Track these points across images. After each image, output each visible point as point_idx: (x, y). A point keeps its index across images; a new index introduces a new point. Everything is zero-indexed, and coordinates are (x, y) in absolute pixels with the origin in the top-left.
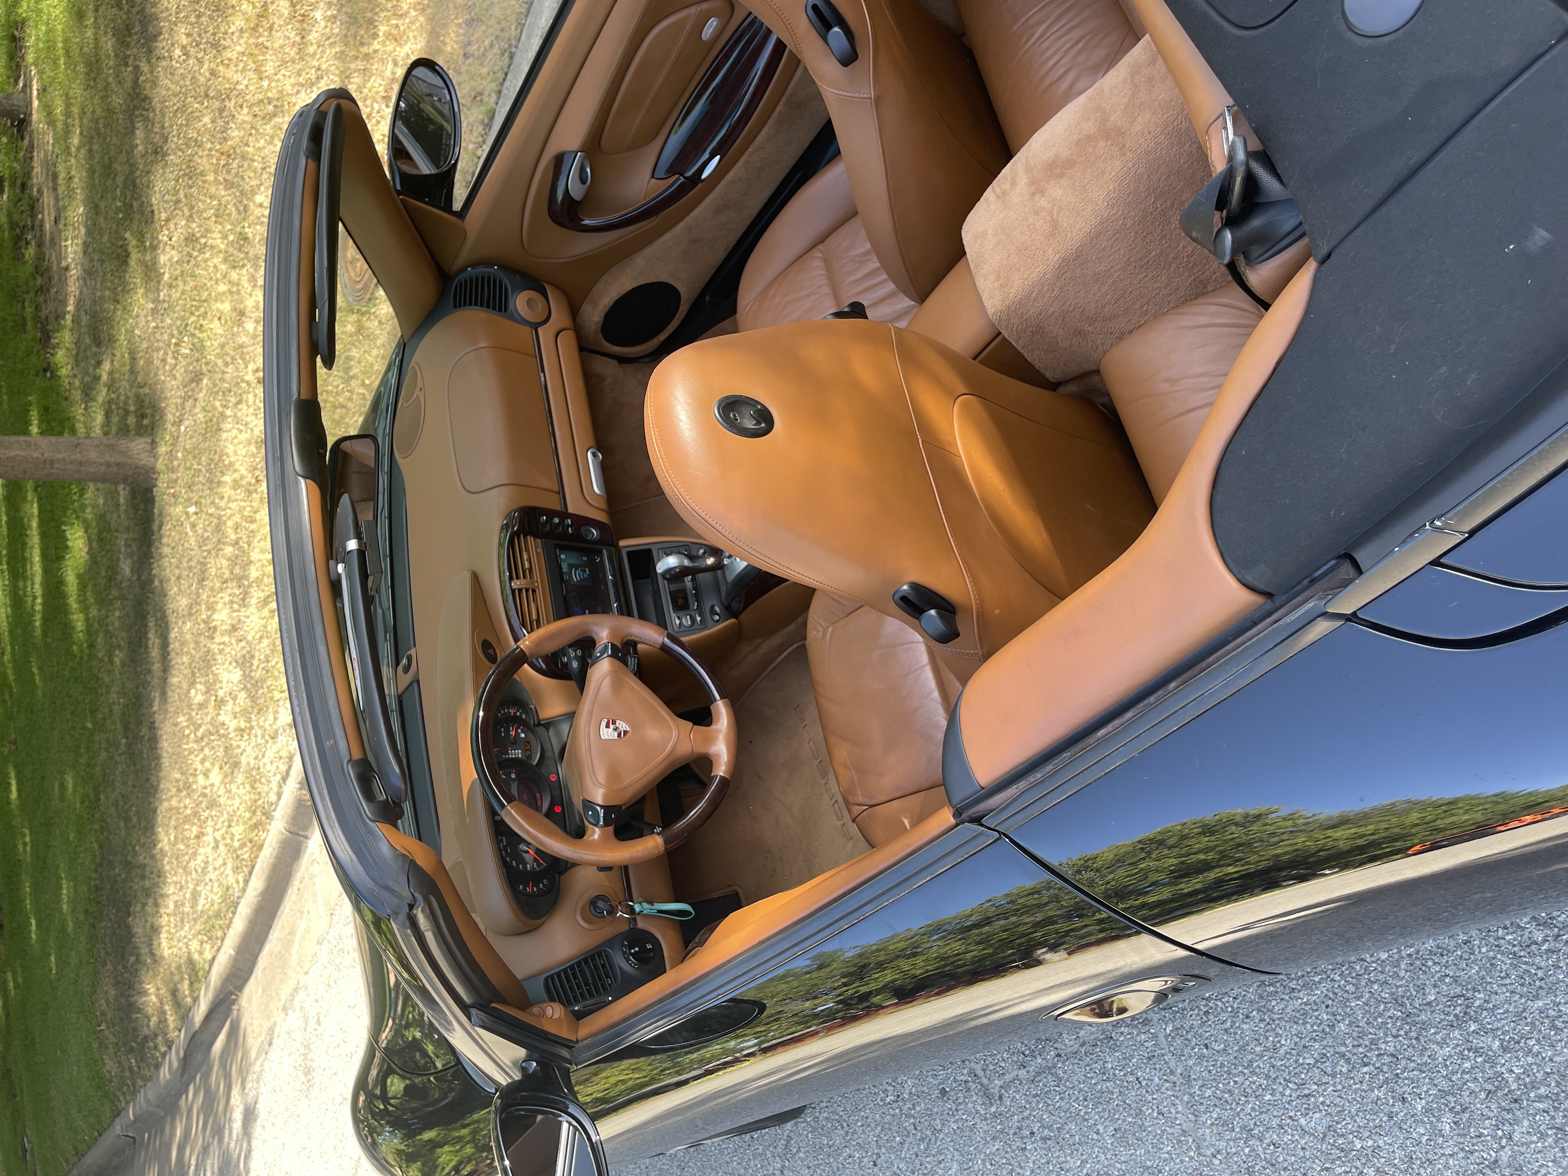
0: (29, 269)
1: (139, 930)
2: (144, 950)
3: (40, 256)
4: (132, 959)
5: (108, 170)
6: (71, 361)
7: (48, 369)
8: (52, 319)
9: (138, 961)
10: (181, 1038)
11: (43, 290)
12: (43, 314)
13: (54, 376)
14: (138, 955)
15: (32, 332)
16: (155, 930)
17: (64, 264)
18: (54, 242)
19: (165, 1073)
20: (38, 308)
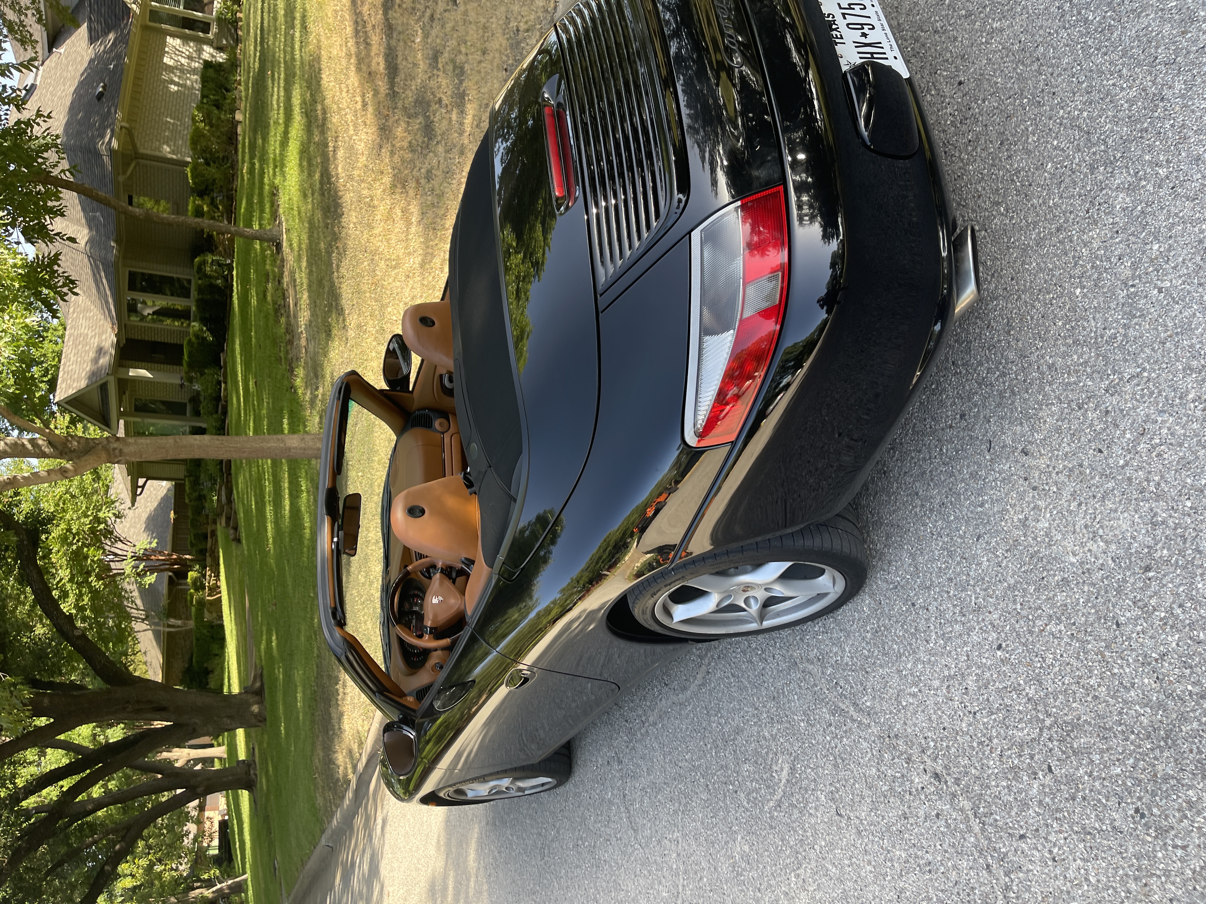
0: (283, 330)
1: (334, 715)
2: (337, 727)
3: (288, 324)
4: (331, 732)
5: (320, 282)
6: (304, 385)
7: (292, 388)
8: (294, 360)
9: (334, 733)
10: (353, 779)
11: (290, 342)
12: (290, 356)
13: (295, 392)
14: (334, 730)
15: (284, 366)
16: (341, 715)
17: (300, 330)
18: (296, 317)
19: (347, 802)
20: (287, 352)
